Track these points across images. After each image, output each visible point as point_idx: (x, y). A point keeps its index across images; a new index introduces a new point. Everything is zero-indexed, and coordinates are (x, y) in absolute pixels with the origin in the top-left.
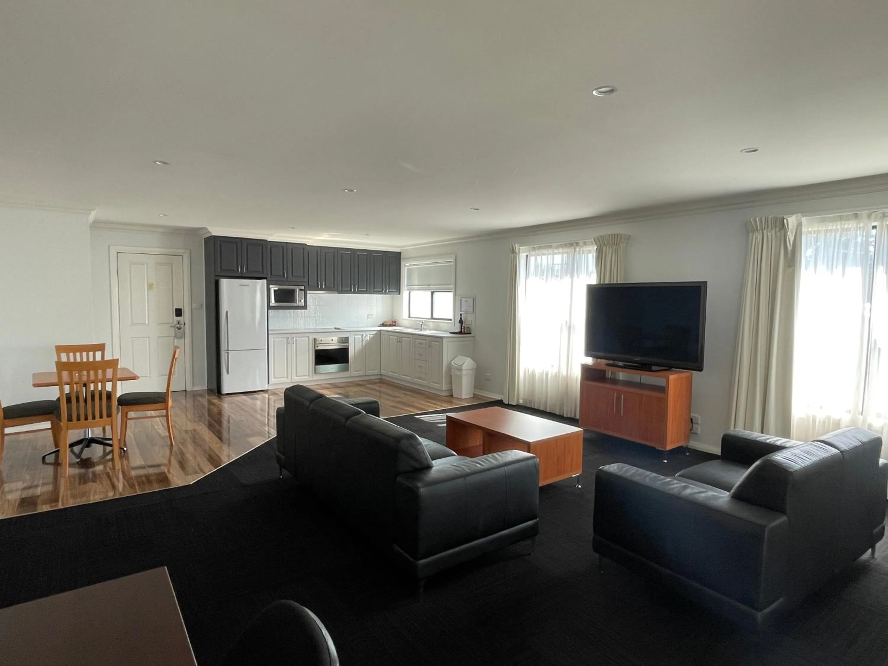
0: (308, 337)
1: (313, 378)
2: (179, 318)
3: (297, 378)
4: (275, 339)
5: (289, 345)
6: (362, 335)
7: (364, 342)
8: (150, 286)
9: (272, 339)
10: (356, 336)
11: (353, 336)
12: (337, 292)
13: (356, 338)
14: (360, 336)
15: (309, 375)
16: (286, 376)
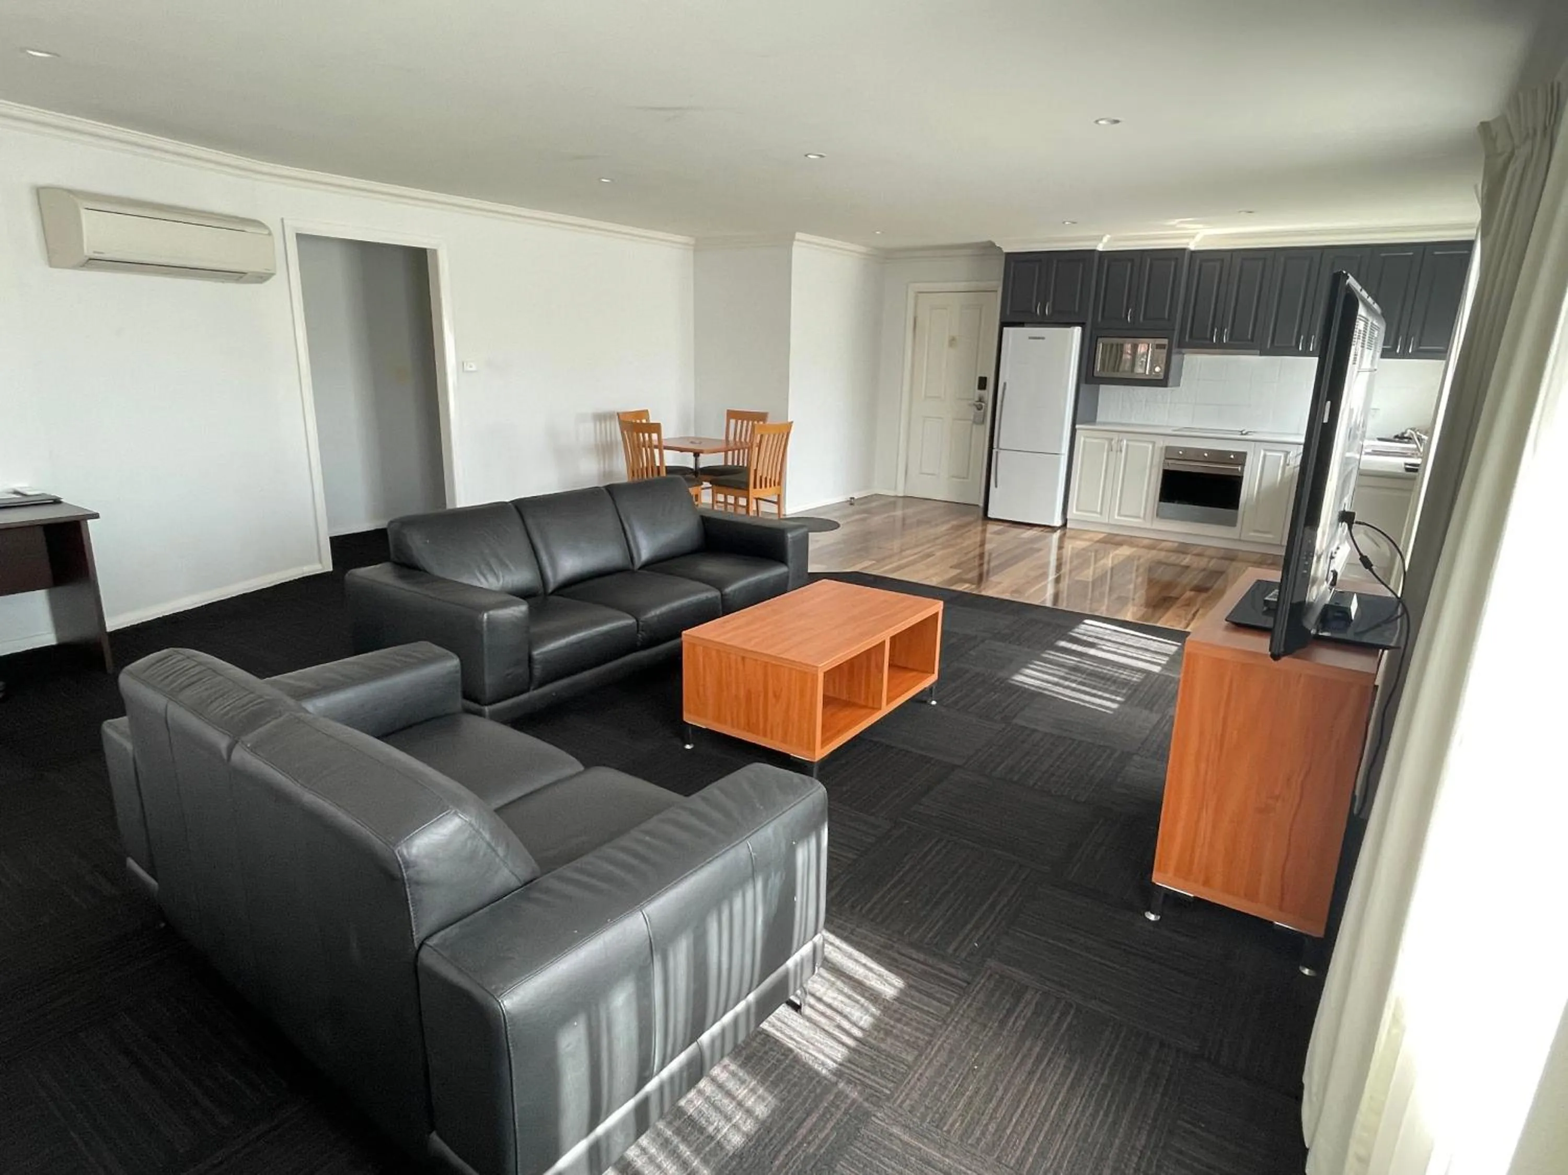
0: (1154, 443)
1: (1152, 524)
2: (982, 392)
3: (1119, 518)
4: (1088, 440)
5: (1113, 454)
6: (1287, 453)
7: (1287, 468)
8: (952, 341)
9: (1082, 439)
10: (1268, 454)
11: (1262, 453)
12: (1258, 352)
13: (1267, 458)
14: (1282, 455)
15: (1144, 518)
16: (1099, 510)
